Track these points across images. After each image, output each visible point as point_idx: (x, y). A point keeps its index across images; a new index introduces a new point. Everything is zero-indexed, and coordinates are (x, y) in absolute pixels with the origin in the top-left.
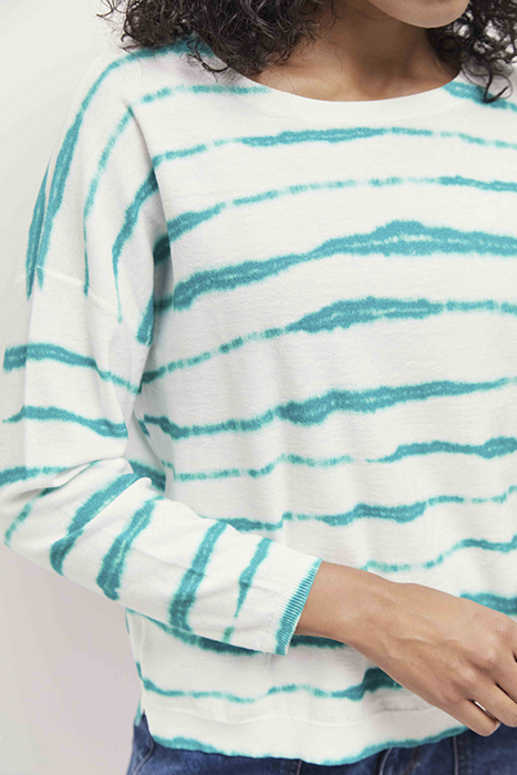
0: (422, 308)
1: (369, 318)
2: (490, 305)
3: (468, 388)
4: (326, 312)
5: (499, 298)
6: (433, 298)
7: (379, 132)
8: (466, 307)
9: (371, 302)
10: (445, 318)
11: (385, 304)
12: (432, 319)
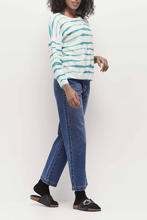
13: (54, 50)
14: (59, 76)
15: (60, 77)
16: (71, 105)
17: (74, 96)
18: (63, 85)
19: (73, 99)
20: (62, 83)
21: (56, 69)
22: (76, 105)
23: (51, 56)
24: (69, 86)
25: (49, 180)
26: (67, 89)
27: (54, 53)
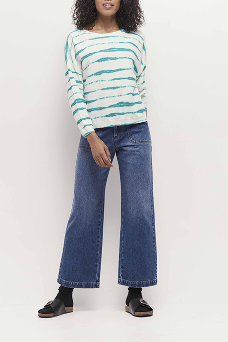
0: (115, 58)
1: (107, 60)
2: (126, 58)
3: (124, 69)
4: (101, 59)
5: (127, 57)
6: (117, 57)
7: (110, 37)
8: (122, 58)
9: (108, 58)
10: (119, 60)
11: (110, 58)
12: (117, 60)
13: (73, 82)
14: (81, 120)
15: (83, 121)
16: (98, 163)
17: (103, 151)
18: (86, 132)
19: (101, 155)
20: (85, 131)
21: (77, 110)
22: (106, 164)
23: (68, 90)
24: (95, 135)
25: (123, 278)
26: (93, 139)
27: (73, 86)
